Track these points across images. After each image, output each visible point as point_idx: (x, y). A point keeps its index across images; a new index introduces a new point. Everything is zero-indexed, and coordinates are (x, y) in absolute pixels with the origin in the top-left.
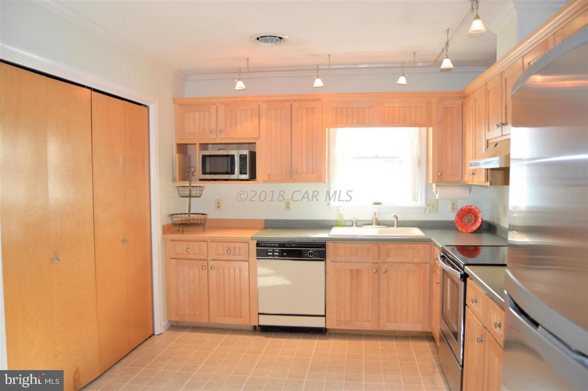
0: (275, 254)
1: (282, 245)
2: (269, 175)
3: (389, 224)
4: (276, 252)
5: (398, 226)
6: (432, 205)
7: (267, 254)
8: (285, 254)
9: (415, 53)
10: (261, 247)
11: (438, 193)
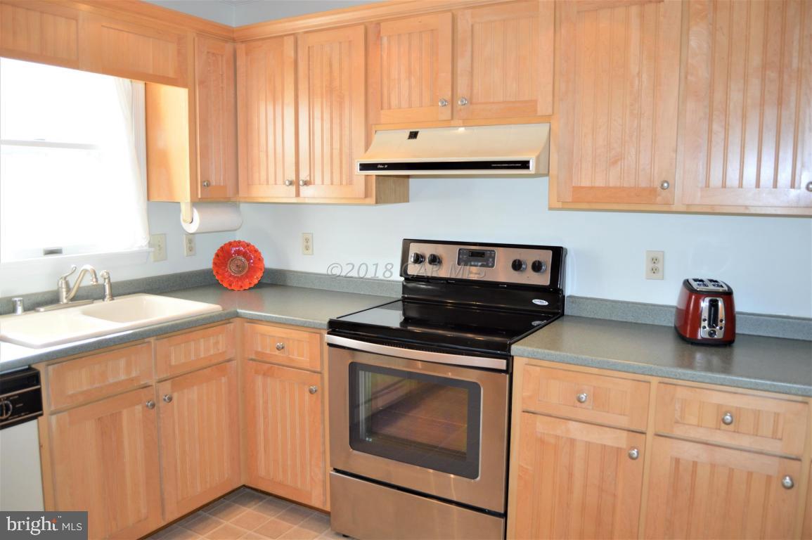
5: (112, 297)
11: (193, 221)
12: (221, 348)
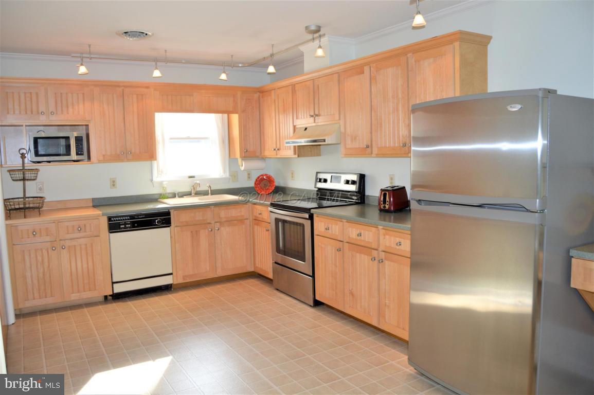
0: (127, 226)
1: (132, 217)
2: (104, 156)
3: (205, 193)
4: (128, 224)
5: (212, 194)
6: (234, 176)
7: (120, 227)
8: (136, 225)
9: (232, 56)
10: (112, 221)
11: (243, 166)
12: (243, 214)
